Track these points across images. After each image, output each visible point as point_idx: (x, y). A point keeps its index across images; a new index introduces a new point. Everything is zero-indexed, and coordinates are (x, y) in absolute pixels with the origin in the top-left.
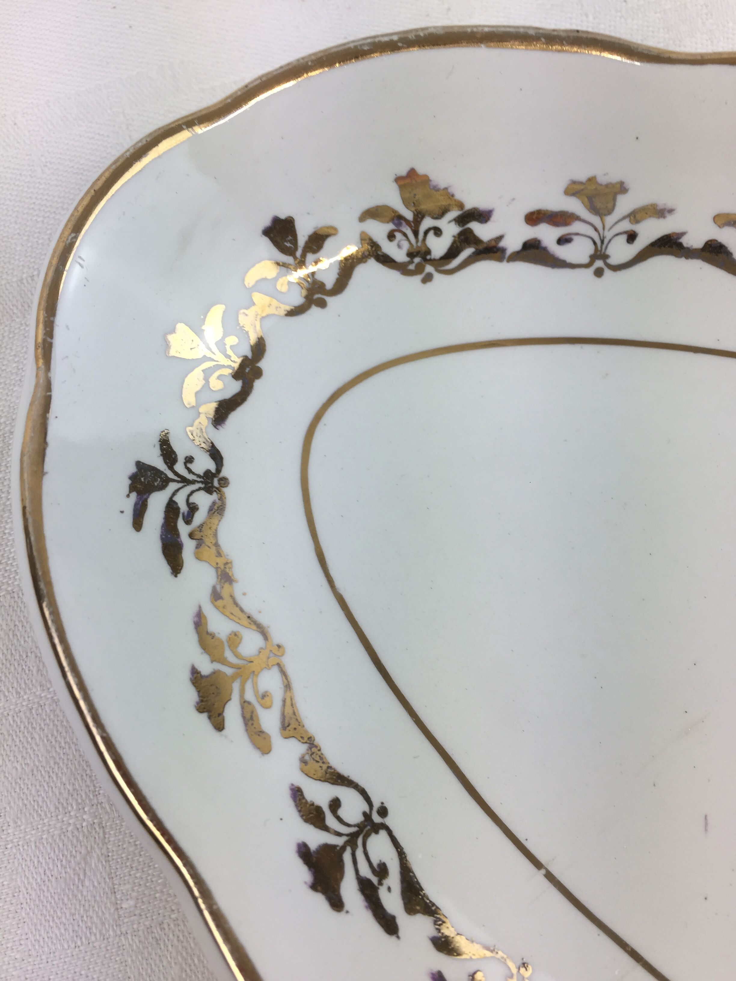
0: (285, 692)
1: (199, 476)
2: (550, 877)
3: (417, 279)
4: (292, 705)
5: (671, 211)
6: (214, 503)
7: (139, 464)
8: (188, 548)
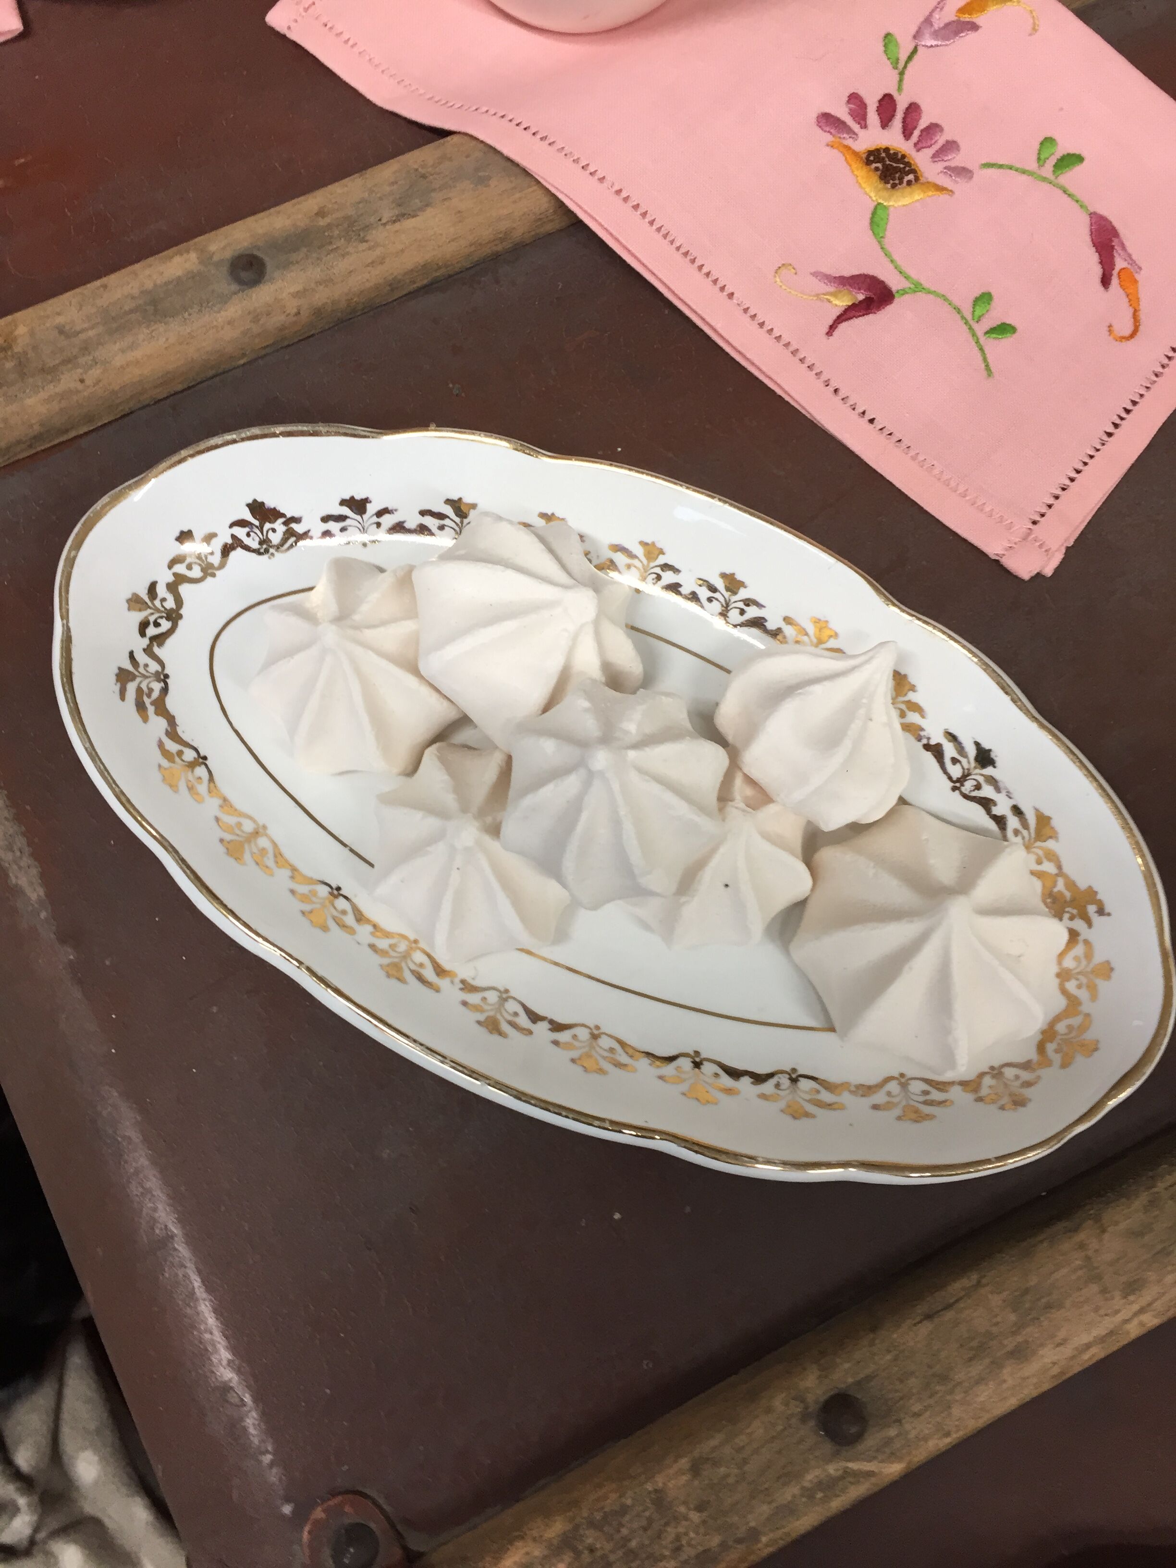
0: (210, 777)
1: (152, 674)
2: (352, 850)
3: (266, 557)
4: (214, 782)
5: (396, 510)
6: (162, 687)
7: (120, 669)
8: (151, 709)
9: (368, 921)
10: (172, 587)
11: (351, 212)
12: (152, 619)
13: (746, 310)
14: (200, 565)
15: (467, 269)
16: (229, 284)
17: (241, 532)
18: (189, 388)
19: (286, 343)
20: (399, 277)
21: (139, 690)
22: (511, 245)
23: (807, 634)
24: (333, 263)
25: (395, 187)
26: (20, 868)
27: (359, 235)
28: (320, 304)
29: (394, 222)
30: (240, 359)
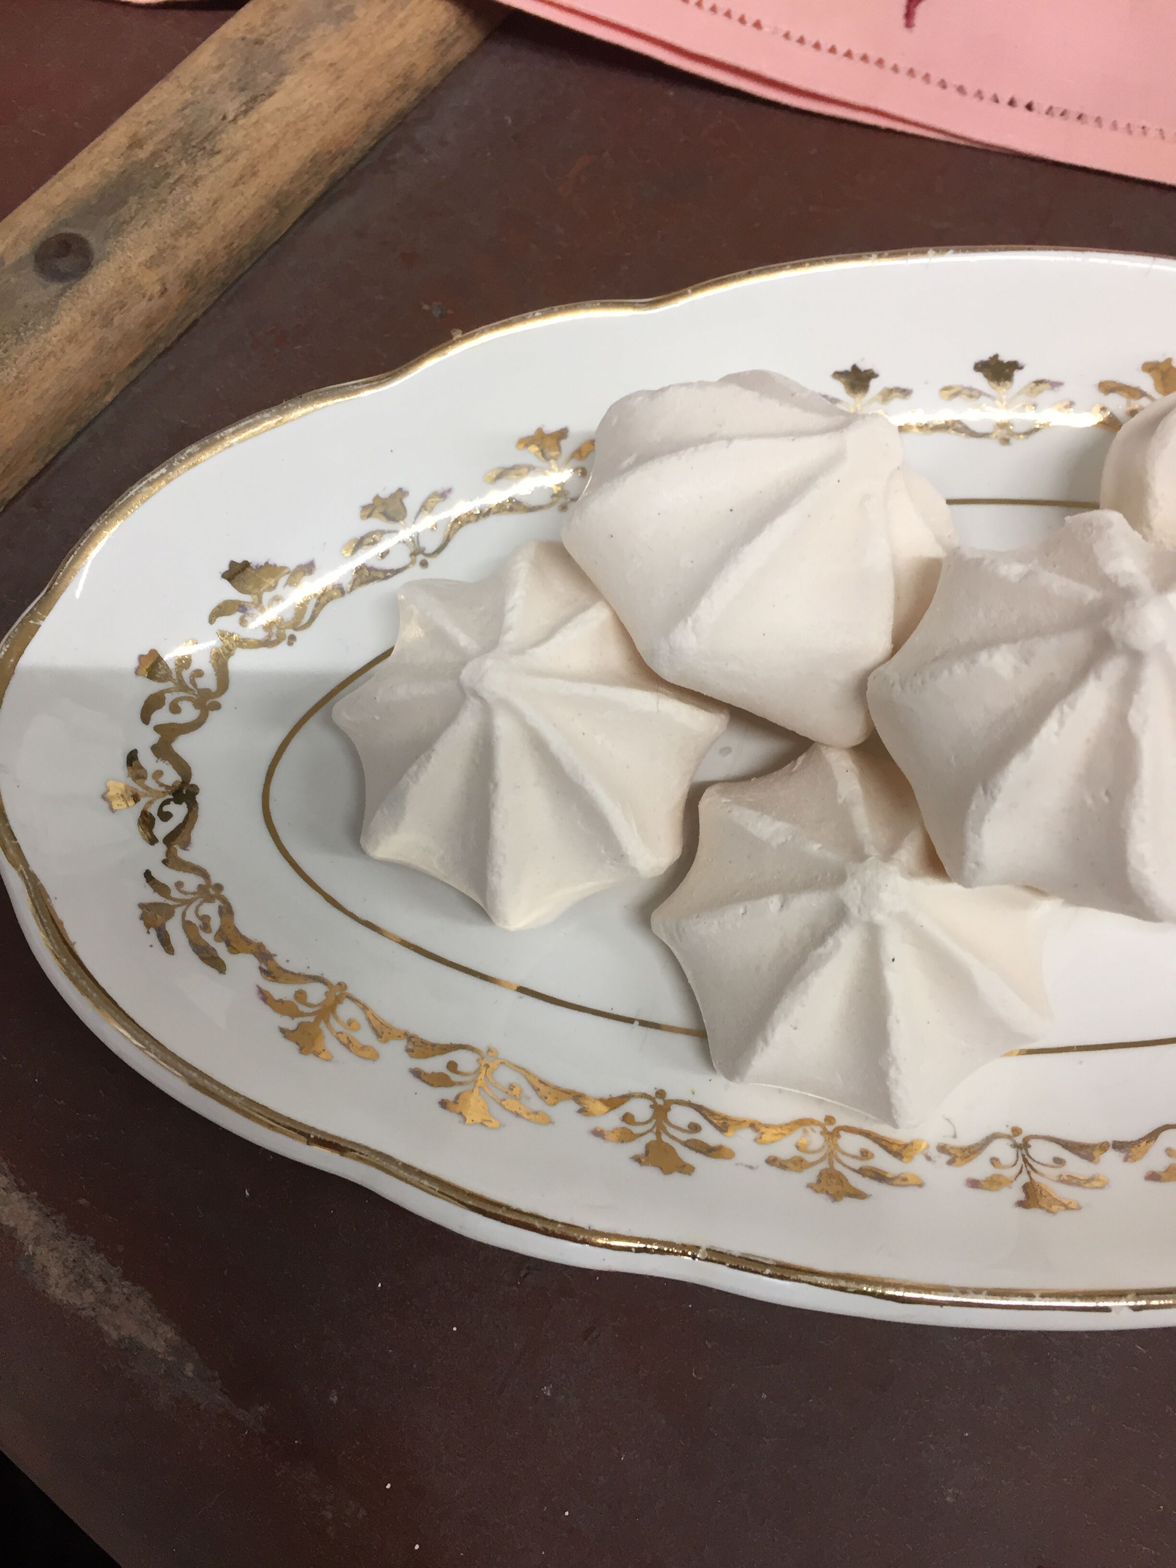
0: (365, 1013)
1: (193, 893)
2: (644, 1024)
4: (376, 1018)
5: (450, 491)
6: (220, 907)
7: (141, 906)
8: (221, 949)
9: (740, 1123)
10: (162, 750)
11: (176, 124)
12: (153, 810)
13: (787, 36)
14: (189, 699)
15: (372, 149)
16: (45, 287)
17: (229, 623)
18: (47, 466)
19: (162, 346)
20: (285, 188)
21: (187, 926)
22: (416, 95)
23: (1143, 394)
24: (184, 200)
25: (225, 70)
26: (115, 1308)
27: (204, 148)
28: (190, 266)
29: (246, 112)
30: (106, 393)
